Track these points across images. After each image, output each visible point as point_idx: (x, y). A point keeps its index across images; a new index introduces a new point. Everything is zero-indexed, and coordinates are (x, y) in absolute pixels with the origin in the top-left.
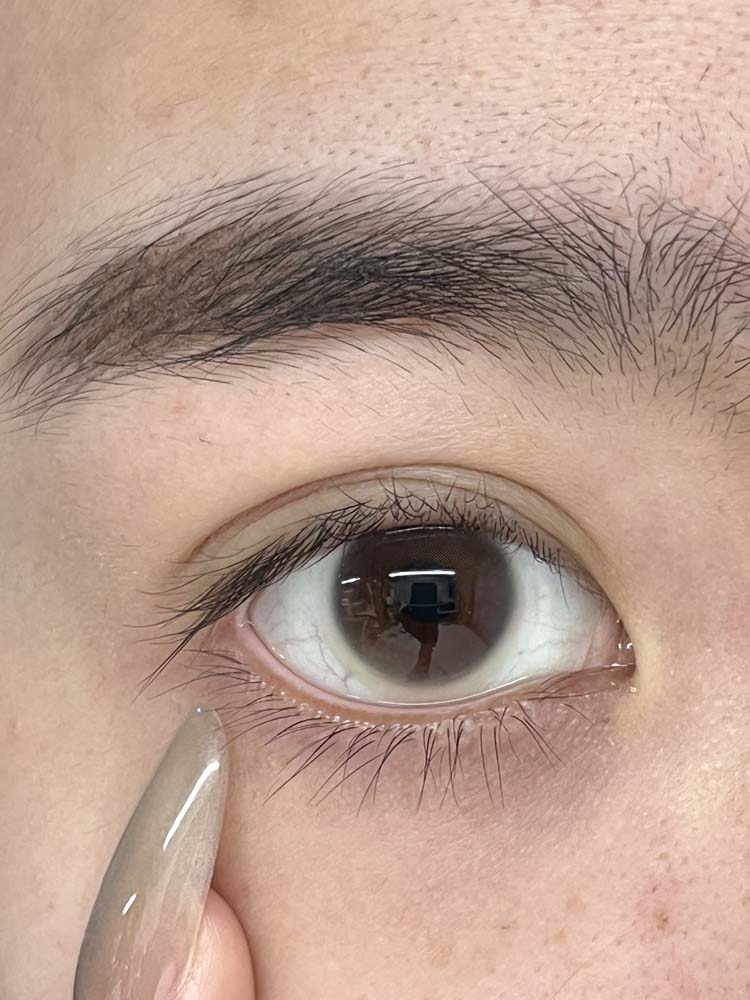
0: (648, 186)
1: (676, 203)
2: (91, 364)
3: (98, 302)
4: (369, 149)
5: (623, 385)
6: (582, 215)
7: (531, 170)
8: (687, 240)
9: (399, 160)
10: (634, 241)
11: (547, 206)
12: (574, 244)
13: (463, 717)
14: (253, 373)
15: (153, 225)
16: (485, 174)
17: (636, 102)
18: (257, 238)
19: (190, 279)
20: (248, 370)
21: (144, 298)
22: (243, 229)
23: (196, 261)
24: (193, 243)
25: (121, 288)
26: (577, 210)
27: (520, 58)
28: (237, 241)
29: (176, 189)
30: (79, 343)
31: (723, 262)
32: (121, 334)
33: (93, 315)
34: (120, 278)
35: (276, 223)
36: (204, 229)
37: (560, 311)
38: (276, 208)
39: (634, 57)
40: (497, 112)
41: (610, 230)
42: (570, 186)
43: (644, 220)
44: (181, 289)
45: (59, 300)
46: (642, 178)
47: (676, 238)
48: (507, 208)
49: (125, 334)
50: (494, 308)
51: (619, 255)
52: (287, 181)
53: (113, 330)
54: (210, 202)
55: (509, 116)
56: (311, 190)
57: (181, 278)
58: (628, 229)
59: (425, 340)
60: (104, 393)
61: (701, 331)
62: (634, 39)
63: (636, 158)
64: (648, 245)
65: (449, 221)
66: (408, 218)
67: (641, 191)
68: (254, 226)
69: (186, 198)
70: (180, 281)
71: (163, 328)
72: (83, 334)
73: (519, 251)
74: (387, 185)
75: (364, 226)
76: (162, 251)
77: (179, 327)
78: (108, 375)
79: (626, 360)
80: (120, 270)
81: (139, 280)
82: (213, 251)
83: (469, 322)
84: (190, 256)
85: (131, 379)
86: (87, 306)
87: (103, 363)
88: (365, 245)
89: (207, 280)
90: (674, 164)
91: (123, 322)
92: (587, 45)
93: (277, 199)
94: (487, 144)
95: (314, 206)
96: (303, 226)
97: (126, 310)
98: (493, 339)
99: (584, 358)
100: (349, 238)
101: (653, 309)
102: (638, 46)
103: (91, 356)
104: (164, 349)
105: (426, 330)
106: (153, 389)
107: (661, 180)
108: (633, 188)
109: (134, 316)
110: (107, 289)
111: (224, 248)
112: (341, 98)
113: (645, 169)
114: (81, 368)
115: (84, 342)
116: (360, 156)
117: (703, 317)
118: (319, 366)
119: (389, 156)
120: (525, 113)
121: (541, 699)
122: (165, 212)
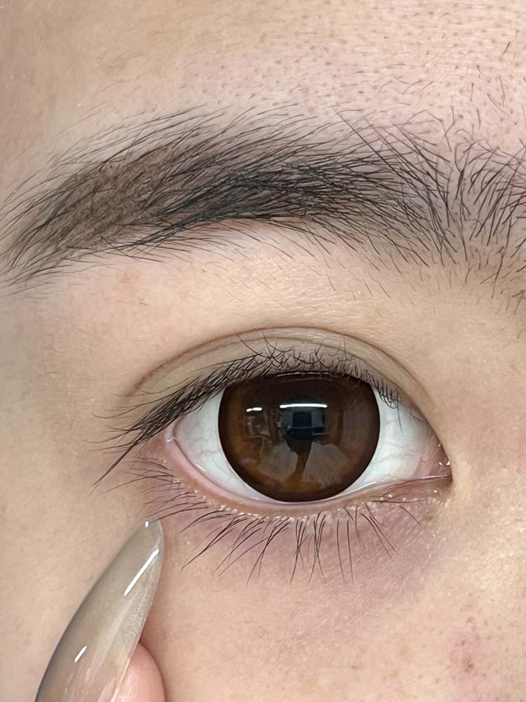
0: (463, 130)
1: (483, 143)
2: (63, 248)
3: (70, 202)
4: (265, 94)
5: (443, 273)
6: (415, 149)
7: (381, 114)
8: (490, 171)
9: (285, 102)
10: (452, 170)
11: (390, 142)
12: (409, 170)
13: (325, 512)
14: (179, 255)
15: (109, 146)
16: (346, 115)
17: (457, 68)
18: (183, 156)
19: (136, 186)
20: (176, 253)
21: (102, 199)
22: (174, 149)
23: (140, 172)
24: (138, 160)
25: (86, 192)
26: (412, 146)
27: (374, 31)
28: (169, 158)
29: (127, 120)
30: (56, 232)
31: (514, 189)
32: (86, 225)
33: (66, 212)
34: (85, 184)
35: (196, 146)
36: (145, 150)
37: (398, 218)
38: (197, 135)
39: (456, 34)
40: (357, 70)
41: (435, 160)
42: (408, 127)
43: (459, 155)
44: (129, 193)
45: (42, 200)
46: (459, 125)
47: (482, 169)
48: (362, 141)
49: (88, 225)
50: (352, 213)
51: (440, 179)
52: (206, 116)
53: (79, 222)
54: (150, 130)
55: (365, 74)
56: (223, 122)
57: (129, 185)
58: (449, 162)
59: (302, 234)
60: (72, 269)
61: (499, 238)
62: (456, 21)
63: (456, 108)
64: (462, 173)
65: (320, 147)
66: (291, 145)
67: (459, 133)
68: (181, 147)
69: (133, 126)
70: (128, 187)
71: (116, 221)
72: (59, 225)
73: (368, 173)
74: (277, 121)
75: (260, 149)
76: (116, 165)
77: (127, 221)
78: (76, 254)
79: (445, 255)
80: (85, 178)
81: (99, 187)
82: (152, 166)
83: (334, 222)
84: (136, 169)
85: (92, 258)
86: (62, 204)
87: (73, 247)
88: (260, 163)
89: (147, 187)
90: (483, 115)
91: (87, 217)
92: (422, 24)
93: (198, 128)
94: (348, 93)
95: (225, 134)
96: (217, 147)
97: (89, 207)
98: (351, 236)
99: (416, 253)
100: (249, 158)
101: (465, 220)
102: (459, 26)
103: (64, 242)
104: (115, 237)
105: (304, 227)
106: (108, 266)
107: (473, 126)
108: (453, 130)
109: (95, 212)
110: (77, 193)
111: (159, 163)
112: (245, 55)
113: (462, 116)
114: (57, 250)
115: (60, 231)
116: (258, 98)
117: (500, 228)
118: (226, 251)
119: (278, 99)
120: (376, 72)
121: (382, 502)
122: (118, 137)
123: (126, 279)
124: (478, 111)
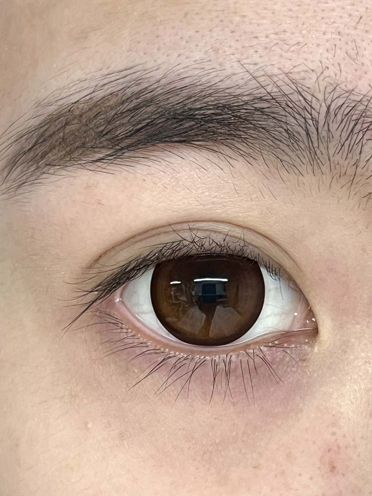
0: (329, 77)
1: (343, 86)
2: (43, 166)
3: (47, 134)
4: (188, 54)
5: (314, 181)
6: (296, 90)
7: (271, 66)
8: (348, 106)
9: (203, 59)
10: (321, 106)
11: (279, 85)
12: (293, 107)
13: (231, 354)
14: (127, 169)
15: (75, 93)
17: (324, 34)
18: (130, 99)
19: (95, 121)
20: (124, 167)
21: (71, 130)
22: (123, 94)
23: (98, 112)
24: (97, 102)
25: (59, 126)
26: (295, 88)
27: (266, 9)
28: (119, 101)
29: (89, 75)
30: (38, 155)
31: (366, 118)
32: (59, 150)
33: (45, 140)
34: (59, 120)
35: (139, 92)
36: (102, 95)
37: (283, 141)
38: (139, 84)
39: (323, 10)
40: (253, 36)
41: (310, 99)
42: (290, 75)
43: (327, 96)
44: (91, 126)
45: (27, 133)
46: (326, 73)
47: (343, 104)
48: (259, 85)
49: (61, 149)
50: (251, 138)
51: (314, 113)
52: (145, 70)
53: (54, 148)
54: (106, 81)
55: (260, 39)
56: (158, 75)
57: (90, 120)
58: (319, 100)
60: (48, 180)
61: (354, 154)
62: (324, 1)
63: (323, 62)
64: (329, 108)
65: (228, 91)
66: (207, 89)
67: (325, 79)
68: (127, 93)
70: (89, 122)
72: (40, 150)
73: (264, 108)
74: (196, 73)
75: (185, 93)
76: (80, 106)
78: (52, 171)
79: (315, 167)
80: (59, 116)
81: (69, 122)
82: (107, 107)
83: (238, 145)
84: (95, 109)
85: (64, 172)
86: (42, 135)
87: (49, 165)
88: (185, 103)
89: (103, 121)
90: (342, 66)
91: (60, 143)
92: (299, 4)
93: (140, 79)
94: (247, 52)
95: (159, 83)
96: (154, 92)
97: (61, 137)
98: (249, 155)
99: (295, 166)
101: (330, 142)
102: (326, 5)
103: (43, 161)
104: (81, 157)
105: (215, 149)
106: (74, 177)
107: (336, 75)
108: (322, 78)
109: (65, 140)
110: (52, 127)
111: (112, 105)
112: (173, 28)
113: (328, 68)
114: (38, 168)
115: (40, 154)
116: (182, 57)
117: (355, 147)
118: (160, 166)
119: (197, 58)
120: (267, 37)
121: (271, 347)
122: (82, 87)
123: (88, 187)
124: (339, 64)
